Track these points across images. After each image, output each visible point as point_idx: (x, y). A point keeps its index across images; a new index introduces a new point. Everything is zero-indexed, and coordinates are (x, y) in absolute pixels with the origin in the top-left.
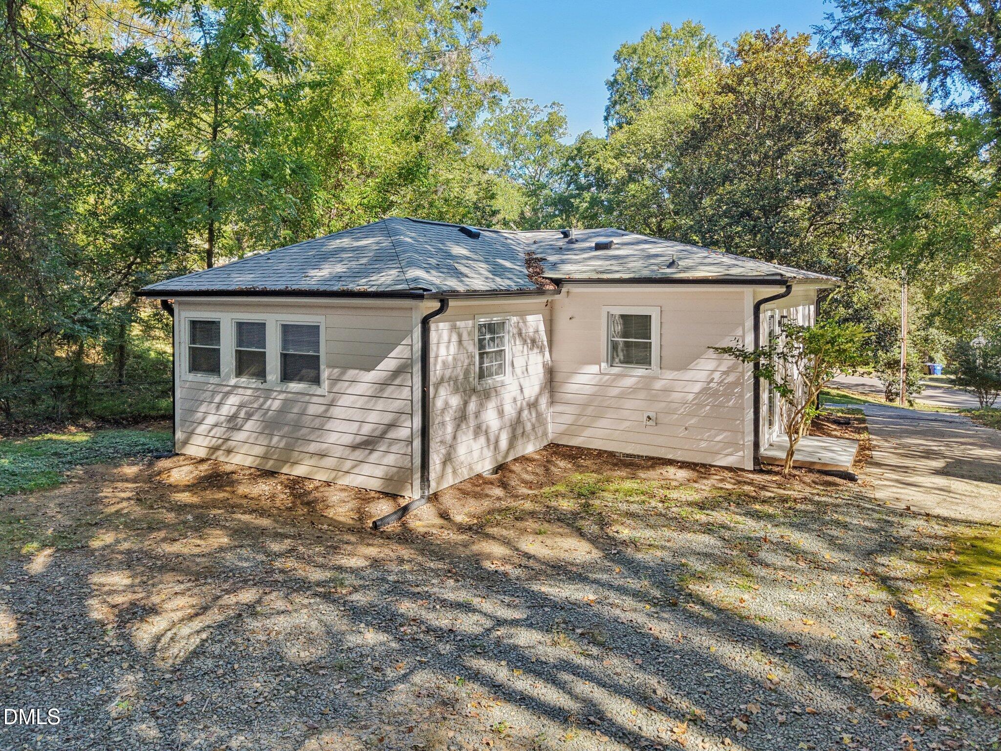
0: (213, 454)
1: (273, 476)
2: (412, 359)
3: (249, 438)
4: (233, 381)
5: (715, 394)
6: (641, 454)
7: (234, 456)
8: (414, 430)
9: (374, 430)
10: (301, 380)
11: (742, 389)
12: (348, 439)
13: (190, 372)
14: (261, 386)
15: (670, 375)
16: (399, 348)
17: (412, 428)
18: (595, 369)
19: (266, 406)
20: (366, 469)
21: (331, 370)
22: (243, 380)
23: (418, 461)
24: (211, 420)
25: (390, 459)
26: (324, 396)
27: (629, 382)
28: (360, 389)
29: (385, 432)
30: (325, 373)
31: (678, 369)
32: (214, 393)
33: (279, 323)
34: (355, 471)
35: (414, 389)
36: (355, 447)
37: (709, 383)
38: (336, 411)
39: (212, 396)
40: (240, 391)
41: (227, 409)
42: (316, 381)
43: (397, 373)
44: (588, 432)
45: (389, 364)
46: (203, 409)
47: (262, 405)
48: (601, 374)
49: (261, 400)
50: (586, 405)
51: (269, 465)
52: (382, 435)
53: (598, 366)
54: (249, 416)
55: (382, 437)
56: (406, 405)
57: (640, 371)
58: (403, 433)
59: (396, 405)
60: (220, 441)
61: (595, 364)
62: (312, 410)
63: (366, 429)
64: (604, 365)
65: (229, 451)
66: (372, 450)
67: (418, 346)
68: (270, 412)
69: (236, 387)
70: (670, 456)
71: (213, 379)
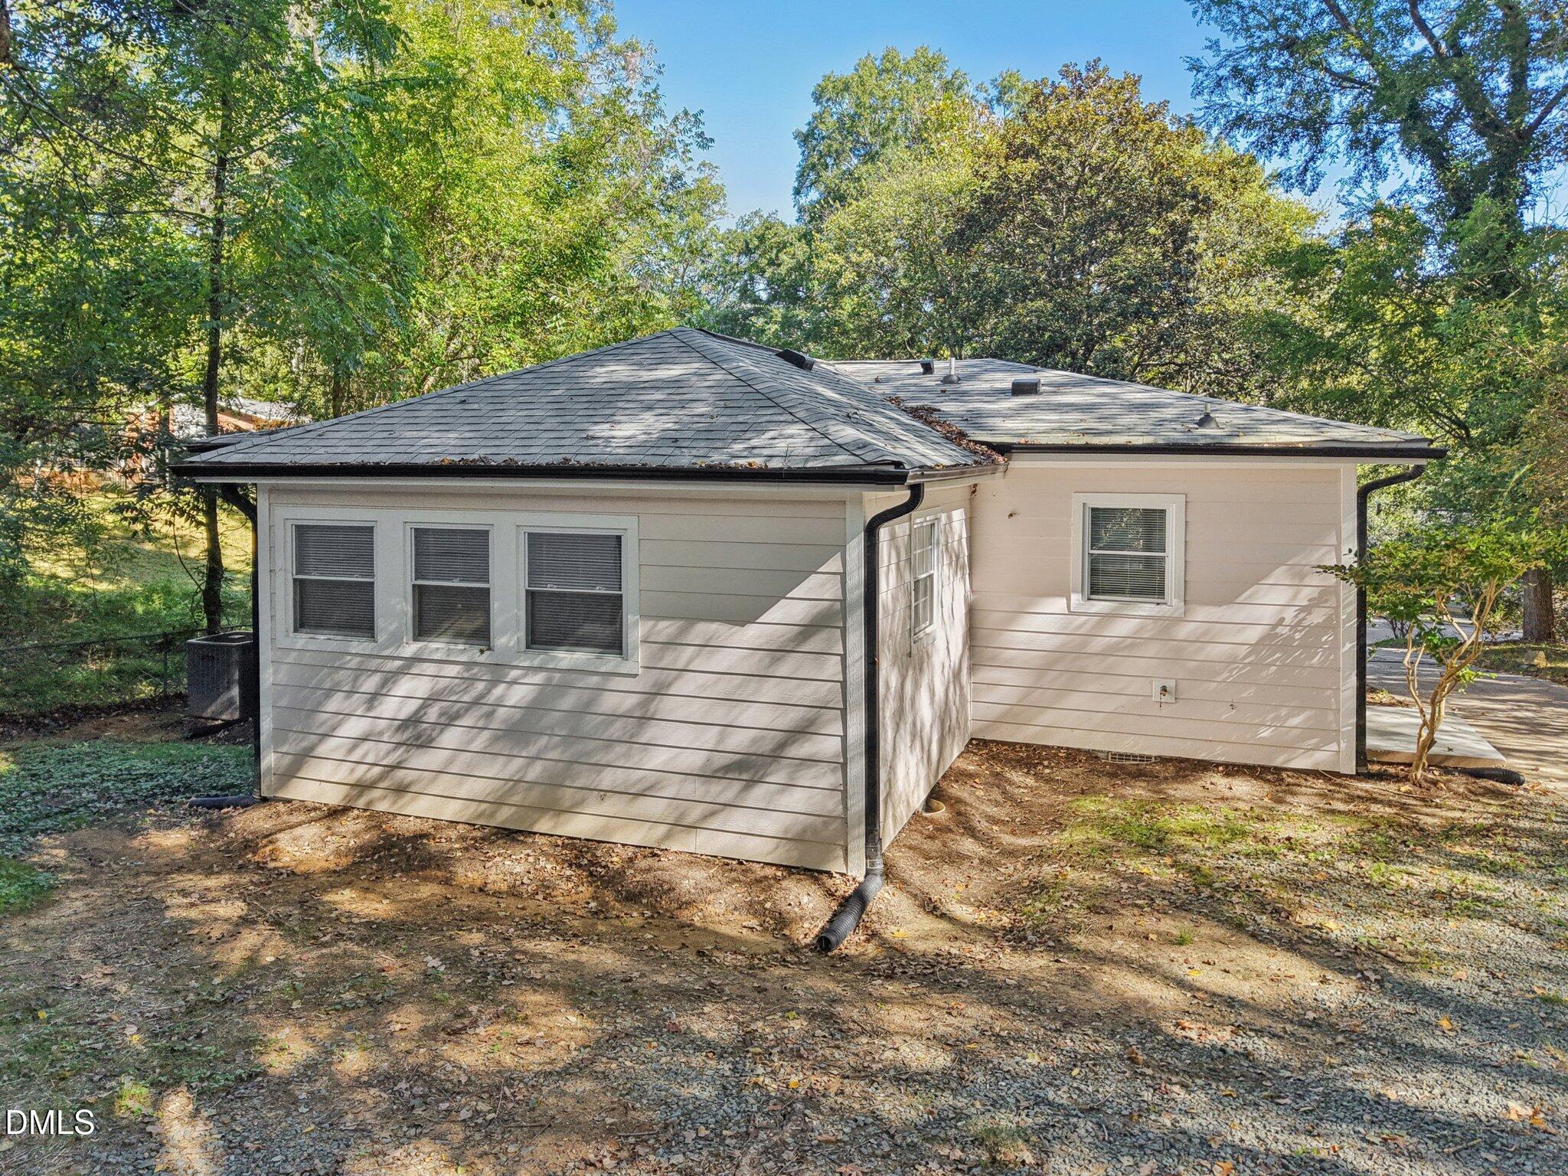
0: (360, 795)
1: (514, 840)
2: (843, 601)
3: (450, 761)
4: (411, 649)
5: (1286, 644)
6: (1147, 753)
7: (413, 800)
8: (850, 740)
9: (754, 741)
10: (580, 643)
11: (1336, 634)
12: (694, 761)
13: (296, 630)
14: (483, 658)
15: (1203, 613)
16: (813, 580)
17: (844, 738)
18: (1059, 604)
19: (491, 698)
20: (738, 820)
21: (651, 623)
22: (437, 647)
23: (858, 803)
24: (354, 727)
25: (797, 800)
26: (635, 676)
27: (1123, 628)
28: (722, 661)
29: (783, 745)
30: (636, 630)
31: (1220, 604)
32: (360, 672)
33: (522, 530)
34: (714, 823)
35: (849, 660)
36: (708, 775)
37: (1275, 626)
38: (667, 706)
39: (356, 678)
40: (430, 668)
41: (397, 705)
42: (615, 645)
43: (809, 629)
44: (1048, 717)
45: (790, 611)
46: (335, 703)
47: (482, 696)
48: (1071, 613)
49: (480, 686)
50: (1043, 669)
51: (503, 817)
52: (774, 750)
53: (1064, 601)
54: (450, 719)
55: (775, 755)
56: (830, 690)
57: (1146, 608)
58: (827, 745)
59: (809, 693)
60: (377, 770)
61: (1060, 595)
62: (609, 702)
63: (738, 741)
64: (1076, 598)
65: (401, 790)
66: (751, 783)
67: (857, 577)
68: (501, 711)
69: (416, 659)
70: (1202, 756)
71: (359, 645)
